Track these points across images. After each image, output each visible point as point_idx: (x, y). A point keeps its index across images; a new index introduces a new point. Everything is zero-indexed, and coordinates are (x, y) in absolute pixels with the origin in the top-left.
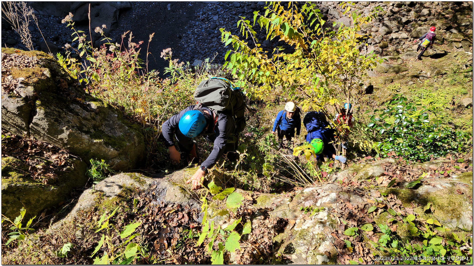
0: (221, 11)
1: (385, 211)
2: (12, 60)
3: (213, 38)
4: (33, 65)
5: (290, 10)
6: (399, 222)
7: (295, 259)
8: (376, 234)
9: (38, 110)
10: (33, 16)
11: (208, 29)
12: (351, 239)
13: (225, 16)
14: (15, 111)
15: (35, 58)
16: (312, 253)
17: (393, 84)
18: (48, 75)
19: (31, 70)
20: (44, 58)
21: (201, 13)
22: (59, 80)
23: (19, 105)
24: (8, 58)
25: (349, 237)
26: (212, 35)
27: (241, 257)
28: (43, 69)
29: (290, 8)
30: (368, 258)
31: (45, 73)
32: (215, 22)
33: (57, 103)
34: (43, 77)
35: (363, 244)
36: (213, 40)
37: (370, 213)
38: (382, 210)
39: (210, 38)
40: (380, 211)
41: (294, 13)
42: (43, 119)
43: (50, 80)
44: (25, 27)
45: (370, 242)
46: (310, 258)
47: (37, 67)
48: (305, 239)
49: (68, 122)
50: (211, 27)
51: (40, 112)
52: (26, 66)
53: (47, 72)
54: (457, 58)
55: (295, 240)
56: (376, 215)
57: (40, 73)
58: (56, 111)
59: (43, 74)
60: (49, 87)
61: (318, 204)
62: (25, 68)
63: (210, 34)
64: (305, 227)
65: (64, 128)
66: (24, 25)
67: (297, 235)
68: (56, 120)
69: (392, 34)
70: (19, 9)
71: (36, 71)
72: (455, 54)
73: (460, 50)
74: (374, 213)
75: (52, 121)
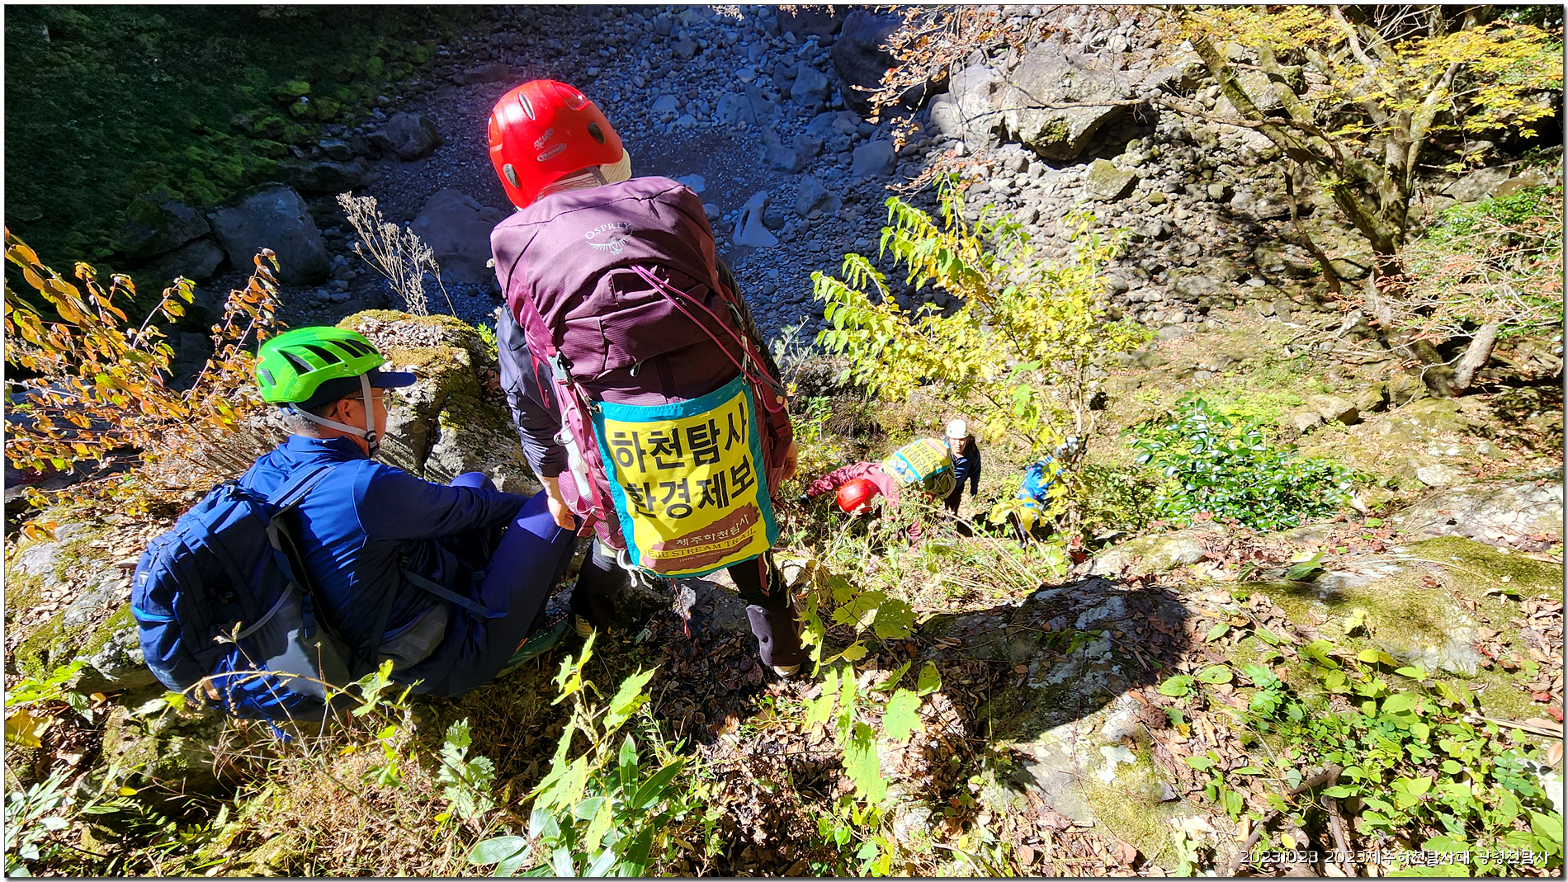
0: (784, 259)
1: (1249, 634)
2: (394, 333)
3: (768, 311)
4: (435, 343)
5: (952, 232)
6: (1289, 659)
7: (1044, 759)
8: (1237, 691)
9: (443, 429)
10: (432, 263)
11: (759, 295)
12: (1180, 703)
13: (791, 270)
14: (397, 433)
15: (440, 329)
16: (1088, 742)
17: (1141, 391)
18: (466, 363)
19: (432, 351)
20: (457, 329)
21: (744, 265)
22: (486, 374)
23: (405, 420)
24: (387, 330)
25: (1173, 700)
26: (767, 306)
27: (905, 756)
28: (455, 349)
29: (950, 229)
30: (1230, 749)
31: (458, 357)
32: (771, 280)
33: (481, 418)
34: (454, 366)
35: (1212, 715)
36: (770, 315)
37: (1213, 641)
38: (1243, 632)
39: (763, 311)
40: (1237, 634)
41: (961, 237)
42: (453, 450)
43: (468, 372)
44: (416, 281)
45: (1227, 711)
46: (1084, 753)
47: (443, 348)
48: (1062, 709)
49: (503, 456)
50: (764, 291)
51: (448, 433)
52: (422, 344)
53: (463, 356)
54: (1268, 336)
55: (1037, 710)
56: (1229, 644)
57: (448, 357)
58: (479, 433)
59: (455, 360)
60: (466, 385)
61: (1080, 624)
62: (419, 348)
63: (763, 304)
64: (1058, 678)
65: (496, 469)
66: (413, 279)
67: (1041, 699)
68: (479, 453)
69: (1128, 294)
70: (406, 249)
71: (441, 354)
72: (1264, 328)
73: (1273, 319)
74: (1225, 641)
75: (472, 454)
